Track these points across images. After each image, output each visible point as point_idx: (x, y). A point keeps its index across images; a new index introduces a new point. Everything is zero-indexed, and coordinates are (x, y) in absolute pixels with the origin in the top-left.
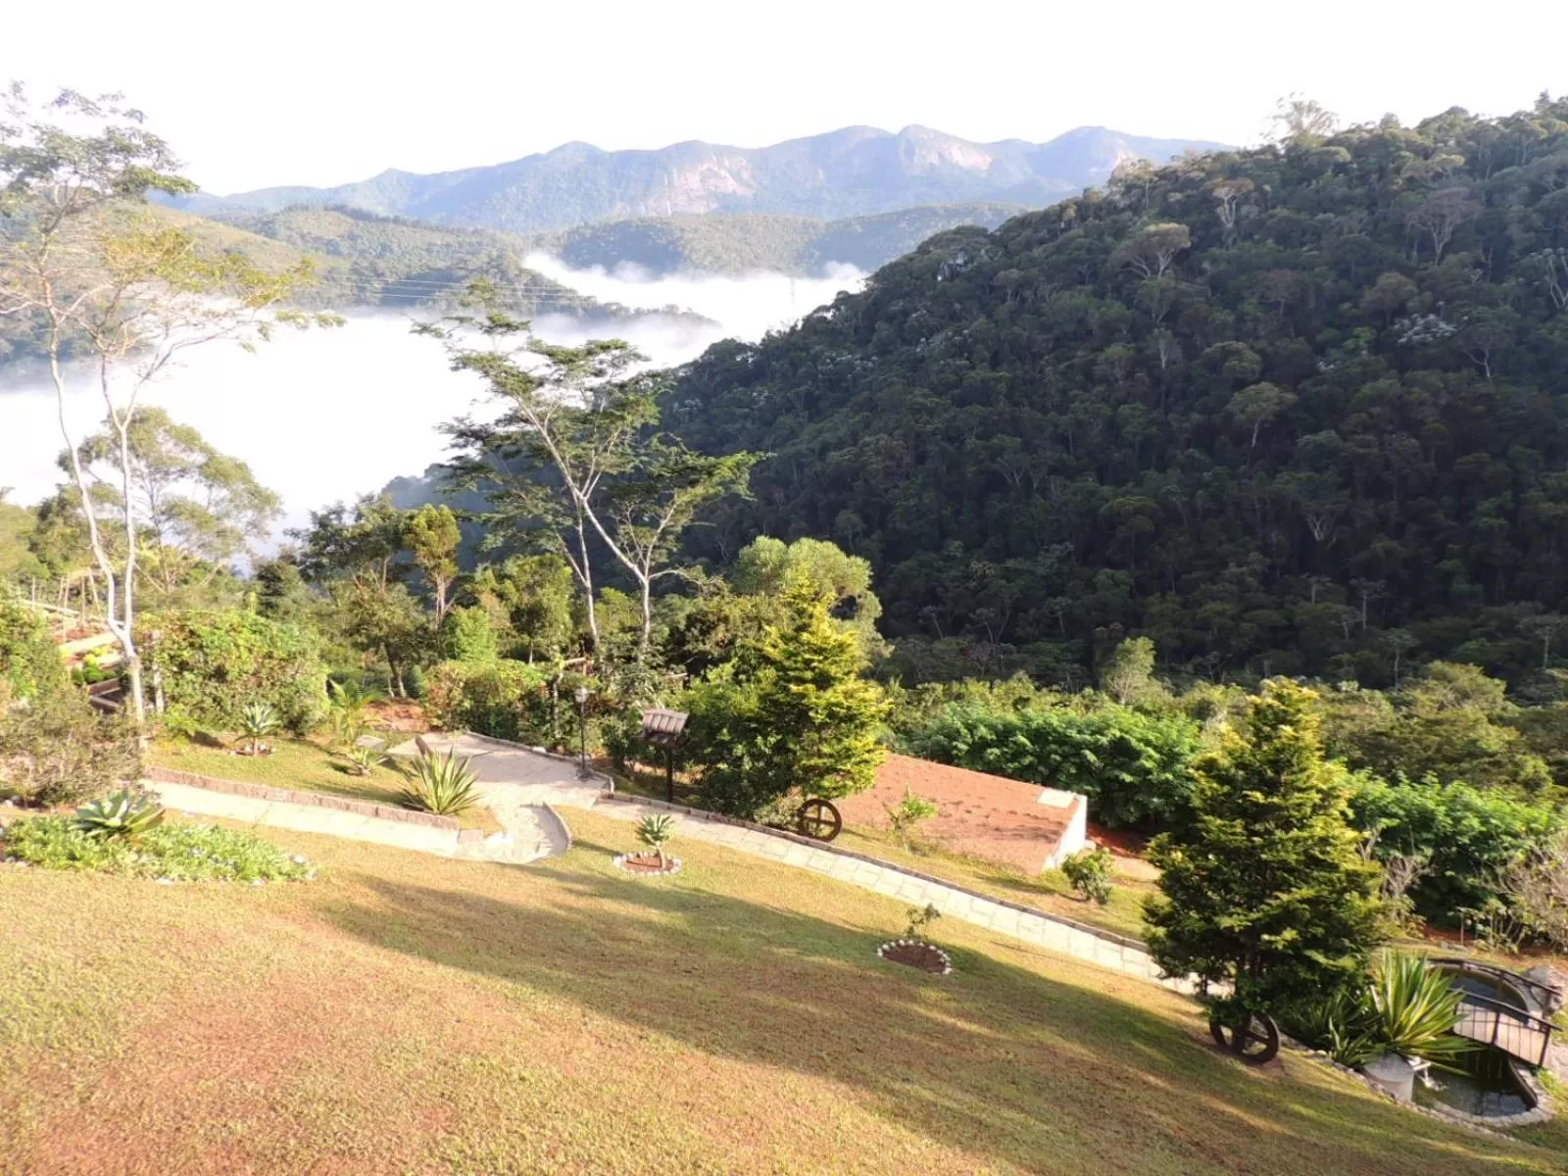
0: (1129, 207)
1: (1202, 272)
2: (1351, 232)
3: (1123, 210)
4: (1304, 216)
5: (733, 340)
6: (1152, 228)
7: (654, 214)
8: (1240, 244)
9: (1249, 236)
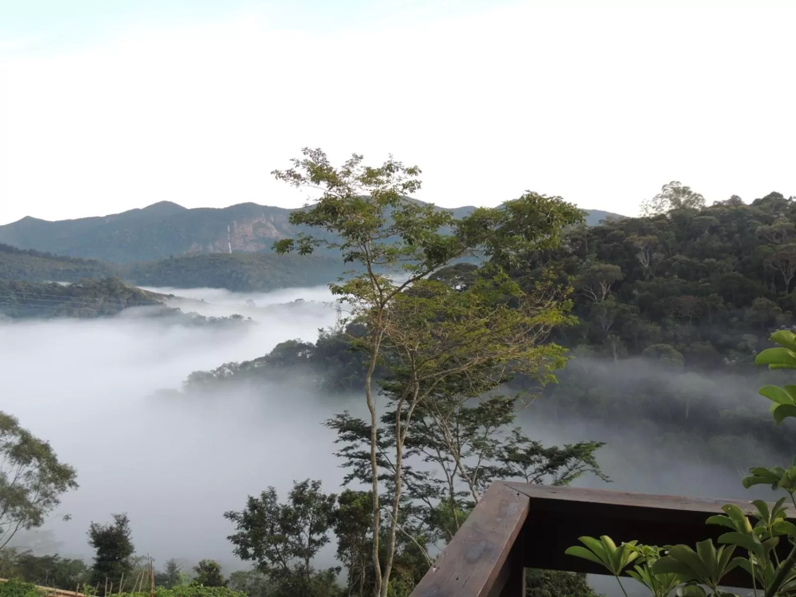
0: (574, 253)
1: (632, 297)
2: (729, 271)
3: (570, 255)
4: (695, 260)
5: (294, 342)
6: (596, 267)
7: (219, 252)
8: (656, 278)
9: (659, 273)
